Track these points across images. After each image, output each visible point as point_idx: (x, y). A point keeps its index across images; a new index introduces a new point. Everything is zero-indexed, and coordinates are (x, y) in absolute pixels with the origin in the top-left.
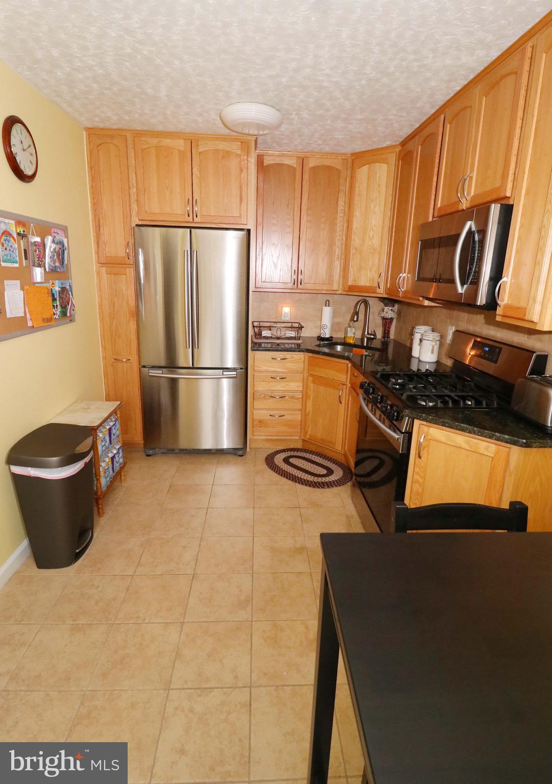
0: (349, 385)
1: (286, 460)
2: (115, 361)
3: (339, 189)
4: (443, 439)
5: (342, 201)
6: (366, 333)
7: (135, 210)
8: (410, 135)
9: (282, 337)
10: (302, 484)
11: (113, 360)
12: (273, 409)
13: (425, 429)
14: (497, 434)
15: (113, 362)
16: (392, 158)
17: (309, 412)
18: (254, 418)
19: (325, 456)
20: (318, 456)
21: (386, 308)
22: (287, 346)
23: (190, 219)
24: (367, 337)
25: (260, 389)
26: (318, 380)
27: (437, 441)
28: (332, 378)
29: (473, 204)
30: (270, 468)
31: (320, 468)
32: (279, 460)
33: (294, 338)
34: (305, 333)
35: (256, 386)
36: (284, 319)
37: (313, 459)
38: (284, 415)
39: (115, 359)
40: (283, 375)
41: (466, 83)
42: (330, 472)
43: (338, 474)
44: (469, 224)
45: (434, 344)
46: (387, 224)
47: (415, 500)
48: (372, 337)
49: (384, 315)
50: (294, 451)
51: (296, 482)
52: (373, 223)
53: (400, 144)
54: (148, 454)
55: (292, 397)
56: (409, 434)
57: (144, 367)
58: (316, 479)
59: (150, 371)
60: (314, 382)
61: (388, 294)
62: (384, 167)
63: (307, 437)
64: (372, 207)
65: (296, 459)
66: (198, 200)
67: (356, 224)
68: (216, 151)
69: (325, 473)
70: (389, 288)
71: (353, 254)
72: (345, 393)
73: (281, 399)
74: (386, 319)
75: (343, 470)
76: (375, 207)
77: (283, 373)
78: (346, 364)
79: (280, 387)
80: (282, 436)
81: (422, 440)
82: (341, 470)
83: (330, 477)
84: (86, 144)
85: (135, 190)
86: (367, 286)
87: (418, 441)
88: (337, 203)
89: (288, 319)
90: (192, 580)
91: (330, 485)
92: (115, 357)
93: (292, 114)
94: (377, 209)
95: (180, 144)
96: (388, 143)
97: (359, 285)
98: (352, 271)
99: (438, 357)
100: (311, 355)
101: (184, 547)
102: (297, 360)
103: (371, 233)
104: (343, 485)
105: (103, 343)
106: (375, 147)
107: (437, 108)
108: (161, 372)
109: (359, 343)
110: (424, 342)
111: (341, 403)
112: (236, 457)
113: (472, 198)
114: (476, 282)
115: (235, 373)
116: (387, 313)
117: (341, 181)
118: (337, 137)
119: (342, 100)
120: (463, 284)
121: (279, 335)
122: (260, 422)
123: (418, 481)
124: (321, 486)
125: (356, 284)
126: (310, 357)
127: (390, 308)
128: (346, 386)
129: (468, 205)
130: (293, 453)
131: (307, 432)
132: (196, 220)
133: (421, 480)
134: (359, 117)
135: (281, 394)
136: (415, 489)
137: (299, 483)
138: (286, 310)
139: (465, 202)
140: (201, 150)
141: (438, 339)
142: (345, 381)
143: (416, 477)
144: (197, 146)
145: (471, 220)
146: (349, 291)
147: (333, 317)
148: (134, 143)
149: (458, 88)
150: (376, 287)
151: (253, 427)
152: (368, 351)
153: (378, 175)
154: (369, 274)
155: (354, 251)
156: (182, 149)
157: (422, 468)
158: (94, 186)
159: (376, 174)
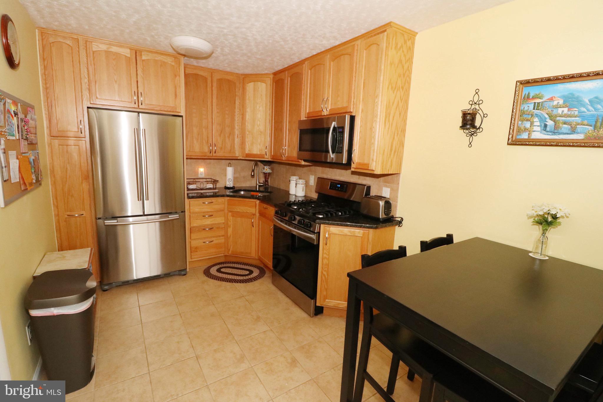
0: (258, 215)
1: (219, 271)
2: (69, 217)
3: (236, 94)
4: (338, 232)
5: (238, 102)
6: (258, 183)
7: (87, 96)
8: (280, 70)
9: (204, 188)
10: (237, 282)
11: (66, 216)
12: (204, 238)
13: (328, 228)
14: (363, 225)
15: (66, 218)
16: (269, 81)
17: (230, 236)
18: (192, 246)
19: (243, 263)
20: (238, 264)
21: (265, 167)
22: (208, 194)
23: (136, 106)
24: (258, 185)
25: (195, 225)
26: (236, 214)
27: (335, 234)
28: (245, 212)
29: (331, 113)
30: (210, 278)
31: (244, 271)
32: (213, 271)
33: (213, 189)
34: (218, 185)
35: (191, 223)
36: (200, 176)
37: (236, 266)
38: (213, 241)
39: (68, 215)
40: (211, 214)
41: (319, 52)
42: (251, 272)
43: (256, 272)
44: (333, 123)
45: (303, 186)
46: (268, 117)
47: (325, 268)
48: (262, 184)
49: (265, 171)
50: (221, 264)
51: (232, 282)
52: (259, 116)
53: (273, 73)
54: (104, 289)
55: (218, 228)
56: (319, 233)
57: (99, 219)
58: (245, 278)
59: (105, 222)
60: (233, 216)
61: (273, 159)
62: (264, 85)
63: (230, 252)
64: (258, 107)
65: (225, 269)
66: (142, 93)
67: (248, 116)
68: (156, 61)
69: (248, 273)
70: (272, 155)
71: (248, 134)
72: (255, 220)
73: (210, 230)
74: (266, 173)
75: (258, 269)
76: (259, 107)
77: (211, 212)
78: (254, 201)
79: (208, 222)
80: (211, 256)
81: (327, 236)
82: (257, 269)
83: (252, 274)
84: (38, 40)
85: (86, 80)
86: (258, 154)
87: (324, 236)
88: (235, 103)
89: (203, 176)
90: (198, 360)
91: (255, 279)
92: (69, 213)
93: (218, 48)
94: (261, 108)
95: (126, 52)
96: (266, 72)
97: (253, 153)
98: (247, 145)
99: (306, 194)
100: (229, 198)
101: (178, 342)
102: (220, 203)
103: (259, 123)
104: (262, 277)
105: (55, 203)
106: (258, 72)
107: (301, 60)
108: (116, 221)
109: (254, 189)
110: (298, 185)
111: (253, 227)
112: (181, 277)
113: (330, 110)
114: (341, 152)
115: (178, 215)
116: (266, 170)
117: (237, 90)
118: (238, 64)
119: (253, 47)
120: (333, 152)
121: (202, 186)
122: (196, 248)
123: (326, 258)
124: (250, 281)
125: (251, 153)
126: (228, 200)
127: (268, 167)
128: (256, 216)
129: (328, 113)
130: (223, 266)
131: (229, 250)
132: (141, 106)
133: (327, 257)
134: (258, 57)
135: (210, 227)
136: (324, 262)
137: (235, 282)
138: (201, 170)
139: (326, 112)
140: (144, 58)
141: (305, 183)
142: (254, 212)
143: (325, 255)
144: (141, 55)
145: (335, 121)
146: (246, 157)
147: (234, 174)
148: (86, 45)
149: (315, 53)
150: (264, 155)
151: (191, 252)
152: (261, 193)
153: (260, 89)
154: (259, 147)
155: (248, 133)
156: (129, 56)
157: (328, 250)
158: (46, 73)
159: (259, 88)
